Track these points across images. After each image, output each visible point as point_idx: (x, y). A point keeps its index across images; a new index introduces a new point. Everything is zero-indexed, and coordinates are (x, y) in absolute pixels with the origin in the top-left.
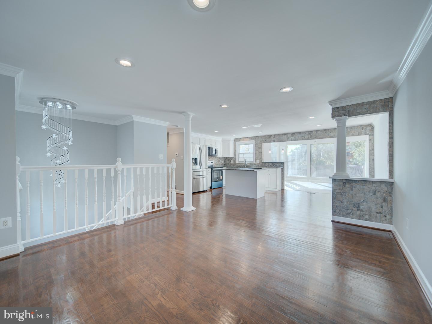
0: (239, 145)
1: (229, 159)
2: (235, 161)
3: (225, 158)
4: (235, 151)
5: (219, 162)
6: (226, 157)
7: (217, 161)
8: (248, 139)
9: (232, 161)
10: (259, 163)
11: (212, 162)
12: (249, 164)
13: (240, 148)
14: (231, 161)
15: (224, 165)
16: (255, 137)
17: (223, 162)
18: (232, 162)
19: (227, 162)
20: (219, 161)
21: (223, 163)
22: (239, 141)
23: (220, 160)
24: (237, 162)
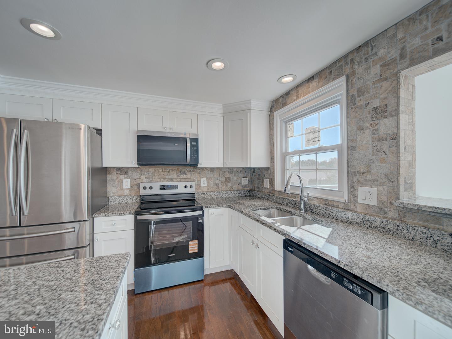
0: (286, 123)
1: (259, 175)
2: (272, 182)
3: (253, 170)
4: (274, 145)
5: (230, 184)
6: (254, 168)
7: (218, 182)
8: (314, 84)
9: (265, 180)
10: (374, 203)
11: (188, 184)
12: (316, 203)
13: (289, 134)
14: (263, 182)
15: (249, 191)
16: (346, 56)
17: (245, 182)
18: (266, 184)
19: (257, 184)
20: (228, 180)
21: (245, 186)
22: (284, 105)
23: (230, 176)
24: (278, 187)
